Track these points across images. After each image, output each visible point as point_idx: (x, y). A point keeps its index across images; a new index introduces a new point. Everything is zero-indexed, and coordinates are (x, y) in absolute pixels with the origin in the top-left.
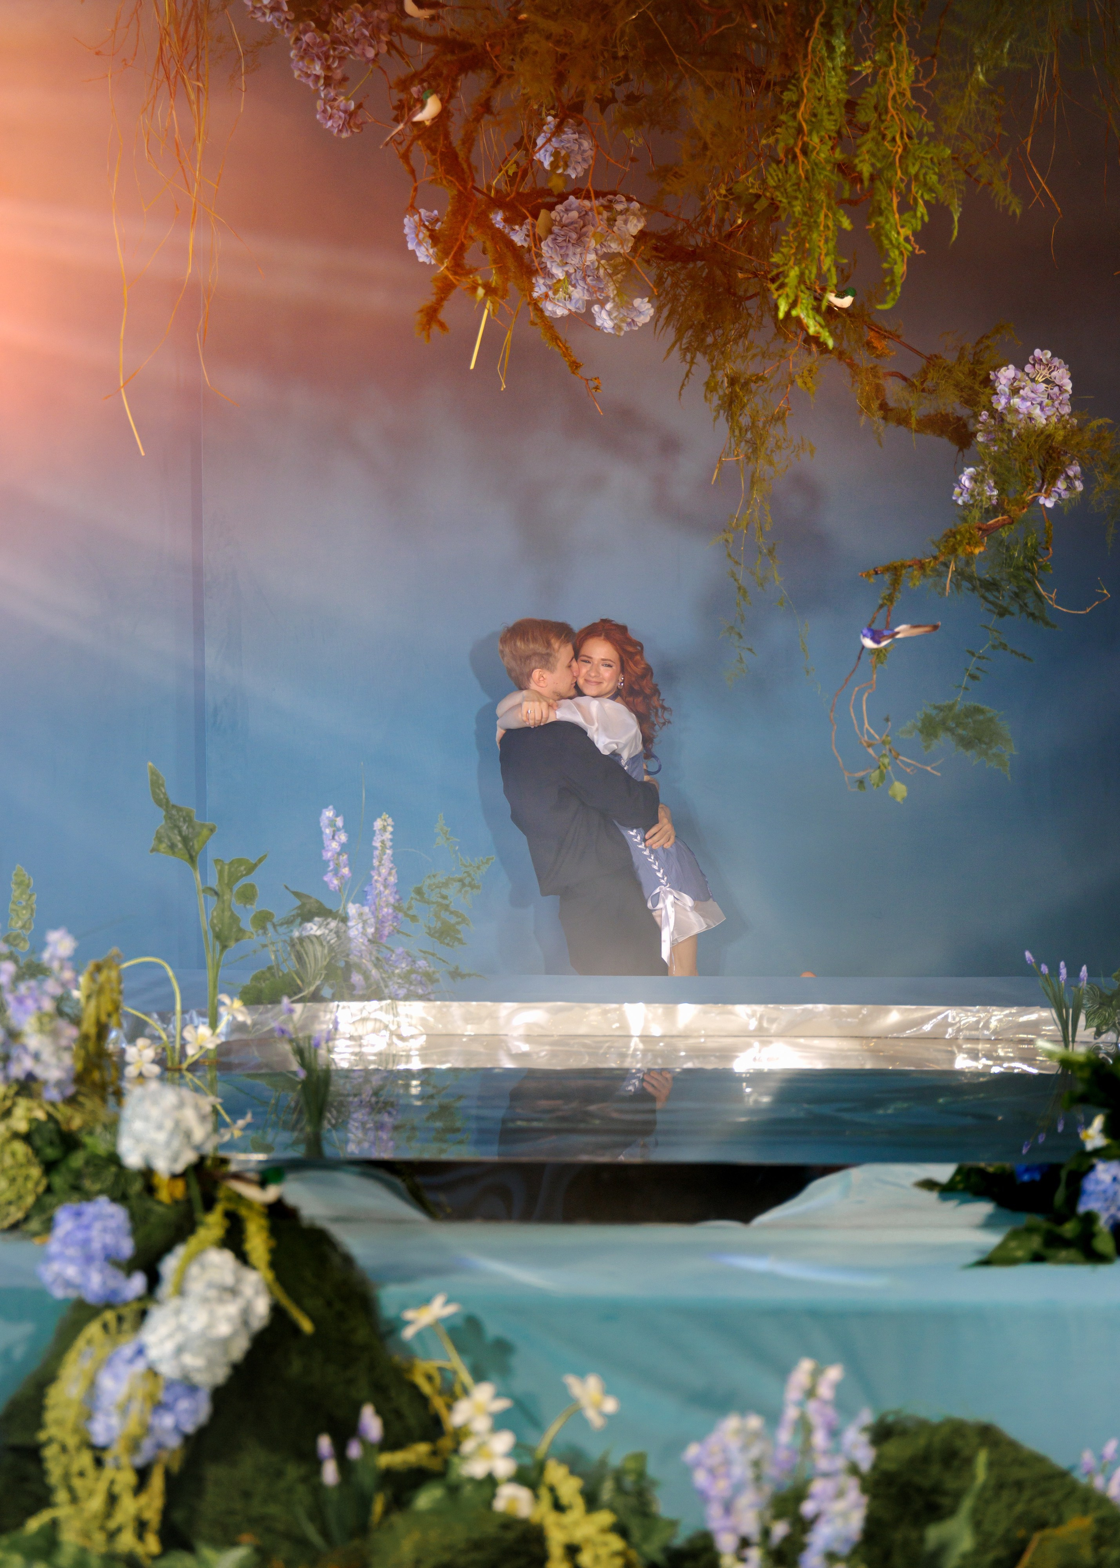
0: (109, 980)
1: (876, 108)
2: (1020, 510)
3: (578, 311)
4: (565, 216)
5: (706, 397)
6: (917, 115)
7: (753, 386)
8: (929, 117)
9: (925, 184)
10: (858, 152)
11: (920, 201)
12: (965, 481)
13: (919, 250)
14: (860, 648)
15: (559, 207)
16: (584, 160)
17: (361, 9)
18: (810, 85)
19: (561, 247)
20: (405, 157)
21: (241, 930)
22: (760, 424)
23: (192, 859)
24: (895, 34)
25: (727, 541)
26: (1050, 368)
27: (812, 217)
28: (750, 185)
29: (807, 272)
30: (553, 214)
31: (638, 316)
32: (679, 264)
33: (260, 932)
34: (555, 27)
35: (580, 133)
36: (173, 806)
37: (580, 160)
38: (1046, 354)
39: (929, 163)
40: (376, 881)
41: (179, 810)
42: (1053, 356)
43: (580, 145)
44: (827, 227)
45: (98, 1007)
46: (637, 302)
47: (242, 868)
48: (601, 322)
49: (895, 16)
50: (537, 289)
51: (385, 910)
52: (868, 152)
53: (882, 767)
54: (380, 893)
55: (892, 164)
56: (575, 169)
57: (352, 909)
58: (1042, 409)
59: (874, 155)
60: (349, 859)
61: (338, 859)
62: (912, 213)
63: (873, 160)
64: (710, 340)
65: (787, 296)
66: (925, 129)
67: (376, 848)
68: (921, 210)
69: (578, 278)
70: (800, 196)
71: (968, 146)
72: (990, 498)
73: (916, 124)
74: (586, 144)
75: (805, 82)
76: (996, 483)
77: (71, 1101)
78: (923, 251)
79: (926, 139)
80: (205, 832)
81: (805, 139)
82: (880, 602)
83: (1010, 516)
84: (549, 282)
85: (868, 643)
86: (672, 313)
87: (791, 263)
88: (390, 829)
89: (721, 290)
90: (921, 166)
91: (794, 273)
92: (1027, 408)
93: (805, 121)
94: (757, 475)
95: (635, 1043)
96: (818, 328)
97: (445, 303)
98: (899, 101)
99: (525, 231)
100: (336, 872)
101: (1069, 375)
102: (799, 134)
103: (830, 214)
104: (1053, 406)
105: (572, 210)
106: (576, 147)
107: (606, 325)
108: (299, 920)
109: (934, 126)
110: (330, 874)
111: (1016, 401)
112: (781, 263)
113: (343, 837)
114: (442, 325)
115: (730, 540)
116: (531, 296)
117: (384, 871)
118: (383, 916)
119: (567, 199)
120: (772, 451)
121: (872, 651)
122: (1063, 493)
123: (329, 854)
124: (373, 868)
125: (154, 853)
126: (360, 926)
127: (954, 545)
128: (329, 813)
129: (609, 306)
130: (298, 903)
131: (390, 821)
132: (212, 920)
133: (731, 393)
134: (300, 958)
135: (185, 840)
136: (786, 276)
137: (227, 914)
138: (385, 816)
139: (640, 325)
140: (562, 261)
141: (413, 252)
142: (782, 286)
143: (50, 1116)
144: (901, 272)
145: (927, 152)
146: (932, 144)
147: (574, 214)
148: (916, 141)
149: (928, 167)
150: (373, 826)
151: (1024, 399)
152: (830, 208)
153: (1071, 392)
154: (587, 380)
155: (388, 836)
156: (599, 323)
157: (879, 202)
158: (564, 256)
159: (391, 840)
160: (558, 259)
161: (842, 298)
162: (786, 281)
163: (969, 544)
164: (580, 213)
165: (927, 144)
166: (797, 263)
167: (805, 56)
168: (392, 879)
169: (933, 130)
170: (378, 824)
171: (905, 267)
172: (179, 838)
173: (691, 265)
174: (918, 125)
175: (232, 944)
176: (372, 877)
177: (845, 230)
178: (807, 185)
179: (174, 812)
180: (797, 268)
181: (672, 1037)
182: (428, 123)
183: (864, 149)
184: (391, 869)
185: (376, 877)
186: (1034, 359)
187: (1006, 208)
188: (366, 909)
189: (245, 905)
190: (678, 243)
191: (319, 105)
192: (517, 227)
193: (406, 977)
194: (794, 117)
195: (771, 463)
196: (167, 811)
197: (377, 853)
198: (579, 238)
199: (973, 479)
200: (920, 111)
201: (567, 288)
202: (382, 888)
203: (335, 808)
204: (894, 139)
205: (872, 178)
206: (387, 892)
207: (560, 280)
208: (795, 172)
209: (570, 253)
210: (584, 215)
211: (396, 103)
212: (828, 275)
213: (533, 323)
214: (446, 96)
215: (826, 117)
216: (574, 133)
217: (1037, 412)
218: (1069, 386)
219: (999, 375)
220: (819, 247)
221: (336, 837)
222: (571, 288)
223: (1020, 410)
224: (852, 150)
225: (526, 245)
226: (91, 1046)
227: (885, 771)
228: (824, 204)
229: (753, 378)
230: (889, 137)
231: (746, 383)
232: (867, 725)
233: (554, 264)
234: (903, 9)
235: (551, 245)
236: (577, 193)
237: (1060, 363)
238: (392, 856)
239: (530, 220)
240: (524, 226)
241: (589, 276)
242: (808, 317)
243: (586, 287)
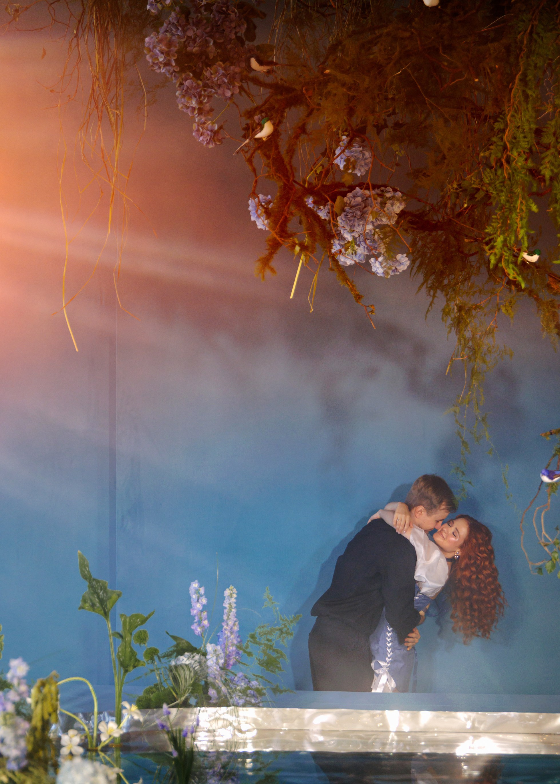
0: (50, 692)
1: (554, 134)
3: (361, 262)
4: (353, 200)
5: (443, 318)
7: (473, 312)
10: (543, 162)
14: (540, 482)
15: (349, 195)
16: (366, 164)
17: (223, 66)
18: (512, 119)
19: (350, 221)
20: (250, 161)
21: (137, 661)
22: (478, 337)
23: (106, 614)
25: (455, 412)
27: (512, 203)
28: (473, 182)
29: (508, 239)
30: (345, 199)
31: (400, 266)
32: (427, 233)
33: (150, 661)
34: (348, 79)
35: (363, 147)
36: (94, 580)
37: (363, 165)
40: (225, 629)
41: (98, 582)
43: (364, 154)
44: (522, 210)
45: (42, 709)
46: (399, 256)
47: (138, 620)
48: (375, 269)
50: (334, 247)
51: (231, 648)
52: (549, 162)
53: (553, 560)
54: (228, 637)
56: (360, 170)
57: (210, 648)
59: (553, 164)
60: (208, 615)
61: (201, 615)
63: (552, 168)
64: (446, 282)
65: (496, 254)
67: (225, 608)
69: (361, 240)
70: (505, 190)
74: (367, 154)
75: (509, 116)
77: (25, 770)
80: (114, 596)
81: (508, 153)
82: (554, 453)
84: (342, 243)
85: (546, 479)
86: (421, 264)
87: (498, 233)
88: (235, 596)
89: (453, 249)
91: (500, 240)
93: (508, 141)
94: (475, 369)
95: (392, 736)
96: (516, 275)
97: (275, 256)
99: (327, 210)
100: (199, 623)
102: (504, 150)
103: (524, 202)
105: (357, 197)
106: (361, 156)
107: (378, 271)
108: (175, 654)
110: (196, 625)
112: (492, 233)
113: (204, 601)
114: (272, 269)
115: (457, 411)
116: (330, 251)
117: (230, 623)
118: (230, 652)
119: (355, 189)
120: (485, 354)
121: (548, 484)
123: (195, 612)
124: (223, 621)
125: (81, 610)
126: (215, 658)
128: (195, 585)
129: (381, 259)
130: (175, 643)
131: (235, 590)
132: (118, 653)
133: (459, 316)
134: (175, 679)
135: (102, 602)
136: (496, 241)
137: (128, 650)
138: (231, 587)
139: (401, 271)
140: (350, 229)
141: (255, 222)
142: (493, 248)
143: (10, 779)
147: (359, 199)
150: (224, 594)
152: (524, 198)
154: (366, 306)
155: (233, 600)
156: (374, 270)
157: (556, 194)
158: (352, 226)
159: (235, 603)
160: (348, 228)
161: (532, 256)
162: (495, 244)
164: (362, 198)
166: (503, 233)
167: (509, 100)
168: (236, 628)
170: (227, 592)
172: (97, 600)
173: (434, 233)
175: (131, 668)
176: (223, 627)
177: (533, 212)
178: (509, 182)
179: (94, 583)
180: (502, 236)
181: (416, 732)
182: (264, 139)
183: (547, 160)
184: (235, 622)
185: (225, 627)
188: (219, 648)
189: (140, 644)
190: (426, 219)
191: (195, 126)
192: (322, 207)
193: (244, 692)
194: (502, 139)
195: (484, 362)
196: (90, 583)
197: (226, 611)
198: (362, 215)
201: (354, 247)
202: (229, 634)
203: (199, 582)
205: (552, 179)
206: (232, 636)
207: (349, 242)
208: (502, 174)
209: (356, 224)
210: (365, 200)
211: (245, 126)
212: (522, 241)
213: (332, 269)
214: (277, 122)
215: (522, 139)
216: (360, 147)
220: (516, 223)
221: (200, 601)
222: (356, 247)
224: (539, 161)
225: (327, 219)
226: (38, 734)
227: (555, 561)
228: (520, 195)
229: (474, 307)
231: (469, 310)
232: (544, 532)
233: (346, 231)
235: (344, 219)
236: (361, 185)
238: (237, 613)
239: (330, 203)
240: (327, 207)
241: (368, 239)
242: (509, 268)
243: (366, 246)
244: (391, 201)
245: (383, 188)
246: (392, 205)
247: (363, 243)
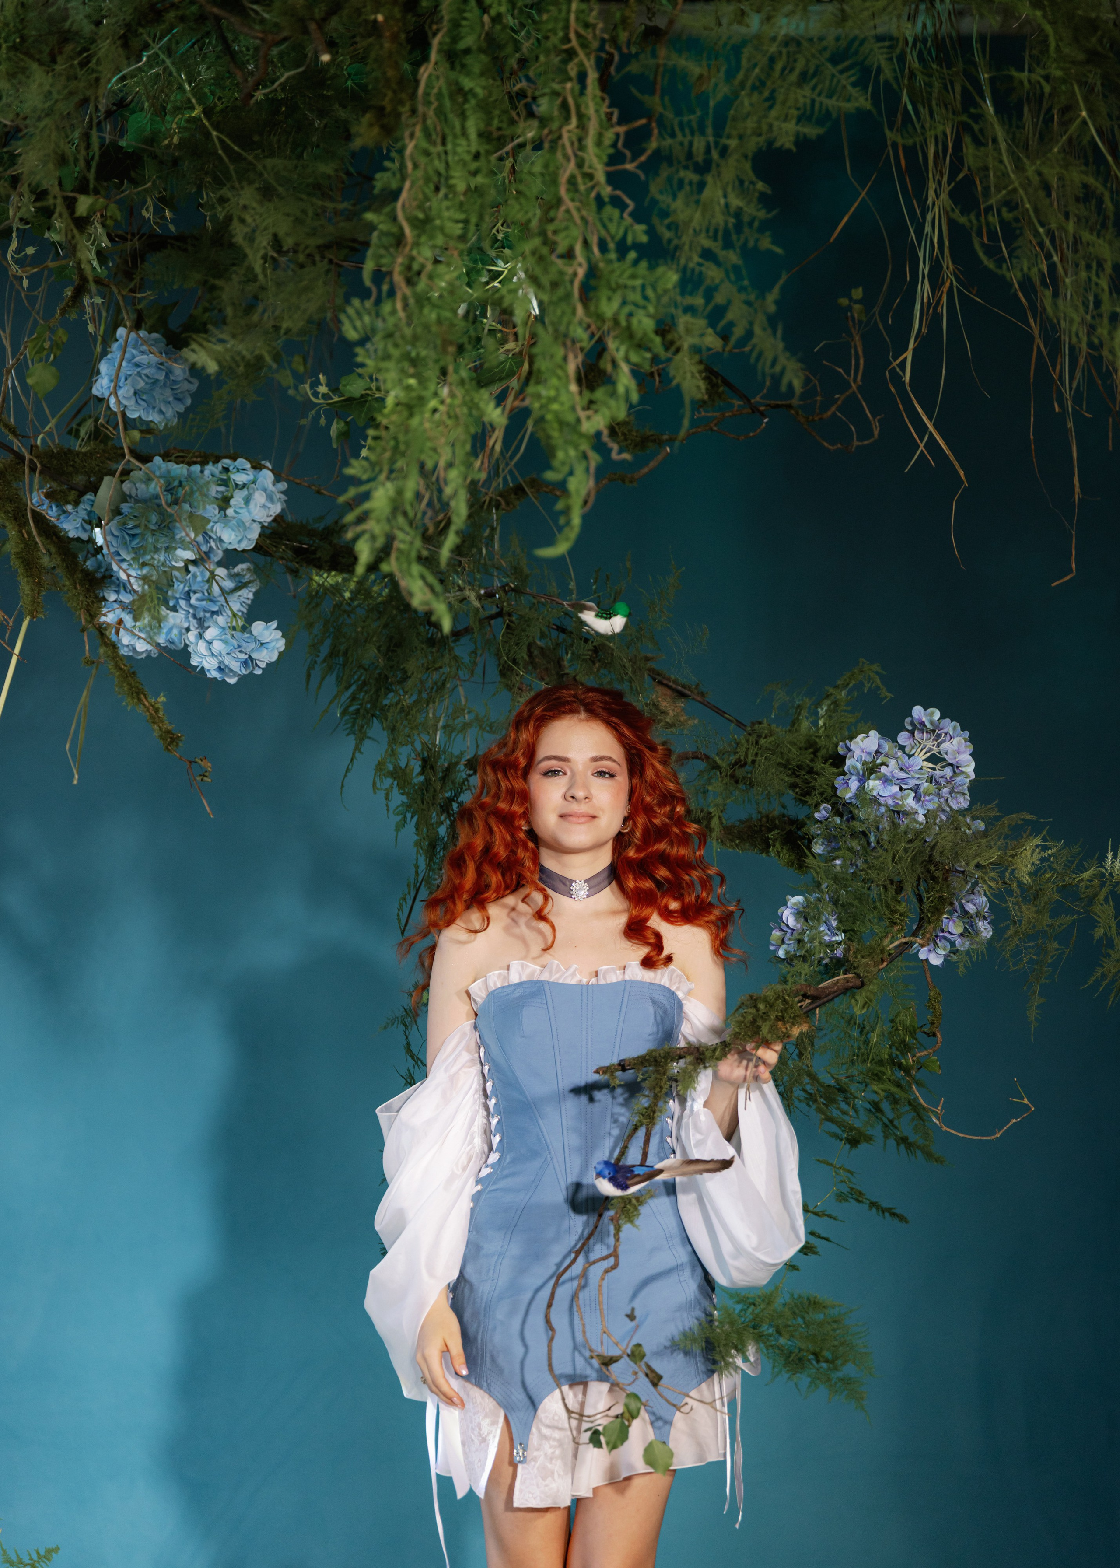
1: (539, 197)
2: (876, 964)
3: (168, 644)
4: (144, 487)
6: (616, 213)
8: (638, 217)
9: (631, 336)
11: (625, 368)
12: (788, 916)
13: (620, 452)
15: (136, 474)
16: (177, 398)
18: (420, 158)
19: (134, 536)
24: (572, 70)
25: (406, 1025)
26: (939, 736)
30: (126, 484)
31: (260, 651)
35: (168, 352)
37: (171, 397)
38: (933, 714)
39: (636, 297)
42: (942, 717)
43: (168, 371)
46: (259, 628)
48: (199, 659)
49: (572, 36)
50: (105, 611)
55: (568, 296)
56: (162, 412)
58: (917, 798)
62: (609, 388)
65: (373, 537)
66: (629, 240)
68: (625, 381)
71: (713, 273)
72: (831, 946)
73: (613, 228)
74: (178, 372)
75: (411, 151)
76: (840, 921)
78: (626, 456)
79: (632, 255)
81: (408, 252)
83: (858, 975)
84: (124, 600)
85: (607, 1188)
90: (624, 303)
92: (893, 797)
93: (409, 221)
96: (429, 596)
98: (582, 188)
99: (79, 513)
101: (970, 748)
104: (939, 796)
105: (157, 479)
106: (162, 377)
107: (206, 666)
109: (647, 232)
111: (873, 784)
116: (97, 622)
119: (151, 461)
122: (958, 941)
127: (754, 1021)
129: (210, 633)
136: (372, 500)
139: (263, 665)
140: (135, 559)
144: (583, 493)
145: (633, 277)
146: (644, 264)
147: (159, 485)
148: (613, 256)
149: (636, 305)
151: (886, 780)
153: (973, 776)
154: (191, 762)
156: (195, 661)
158: (139, 551)
160: (128, 556)
161: (609, 618)
162: (371, 506)
163: (781, 1018)
164: (169, 483)
165: (636, 262)
169: (644, 239)
171: (592, 483)
174: (616, 230)
180: (389, 485)
186: (912, 723)
187: (777, 379)
192: (69, 508)
194: (392, 215)
198: (163, 523)
199: (802, 914)
200: (622, 206)
204: (569, 255)
208: (392, 313)
209: (149, 546)
210: (175, 486)
217: (910, 801)
218: (970, 768)
219: (852, 745)
223: (882, 800)
230: (562, 248)
233: (123, 565)
234: (587, 25)
235: (116, 533)
237: (954, 728)
239: (87, 494)
240: (81, 506)
241: (195, 592)
242: (411, 576)
243: (191, 611)
244: (245, 492)
245: (226, 462)
246: (247, 500)
247: (182, 603)
